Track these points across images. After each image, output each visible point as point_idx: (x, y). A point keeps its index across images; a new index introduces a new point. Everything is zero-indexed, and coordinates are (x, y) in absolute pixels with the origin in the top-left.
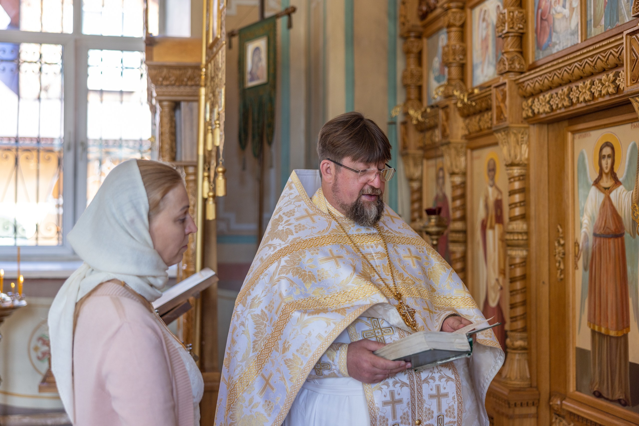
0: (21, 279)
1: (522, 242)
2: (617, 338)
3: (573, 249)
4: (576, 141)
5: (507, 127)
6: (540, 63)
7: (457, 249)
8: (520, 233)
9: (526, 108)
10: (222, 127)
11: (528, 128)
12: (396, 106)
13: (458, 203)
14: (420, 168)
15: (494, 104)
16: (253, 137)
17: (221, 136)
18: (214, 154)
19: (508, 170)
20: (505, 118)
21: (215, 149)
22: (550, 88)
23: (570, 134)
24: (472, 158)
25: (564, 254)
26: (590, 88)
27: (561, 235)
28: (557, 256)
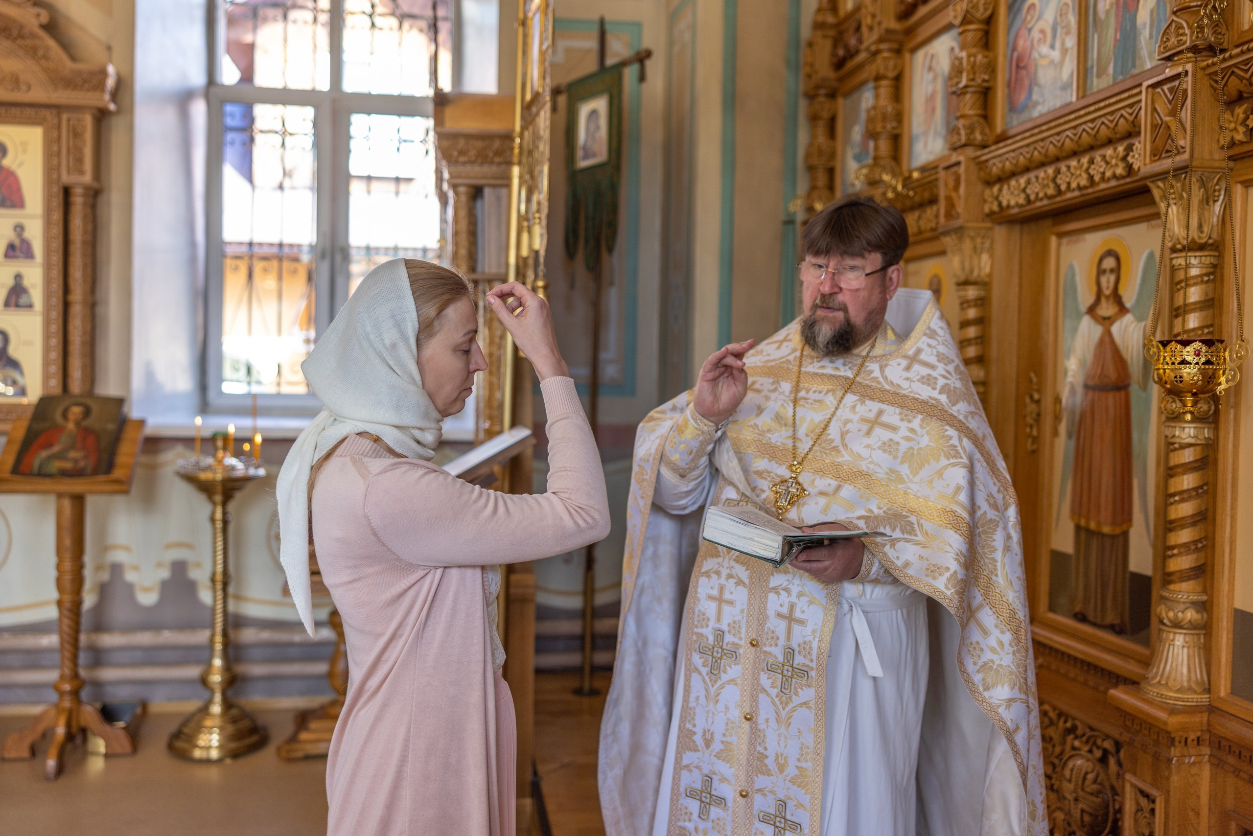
0: (259, 439)
2: (1113, 537)
3: (1053, 408)
4: (1064, 249)
5: (961, 228)
6: (1012, 132)
9: (990, 200)
10: (544, 222)
11: (991, 229)
12: (795, 197)
15: (942, 193)
16: (587, 241)
17: (542, 235)
18: (531, 262)
19: (959, 291)
20: (958, 214)
21: (532, 255)
22: (1027, 170)
23: (1054, 239)
25: (1039, 415)
26: (1088, 168)
27: (1036, 387)
28: (1028, 417)
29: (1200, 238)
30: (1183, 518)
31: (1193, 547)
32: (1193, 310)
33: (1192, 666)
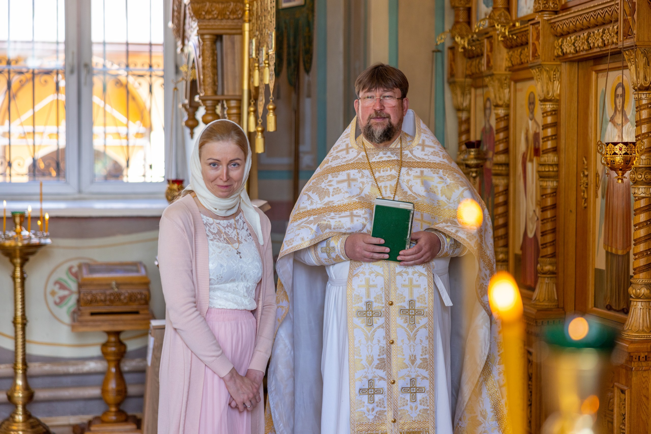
0: (47, 217)
1: (552, 174)
3: (595, 180)
4: (599, 80)
5: (540, 65)
7: (500, 182)
8: (552, 165)
9: (557, 47)
10: (273, 68)
11: (560, 65)
12: (443, 32)
13: (501, 135)
14: (468, 96)
15: (531, 41)
16: (289, 64)
18: (262, 91)
19: (541, 105)
20: (539, 55)
21: (263, 86)
22: (575, 31)
23: (594, 73)
24: (516, 90)
25: (587, 184)
26: (602, 36)
27: (586, 167)
28: (582, 186)
29: (645, 84)
30: (640, 238)
31: (645, 254)
32: (644, 123)
33: (645, 319)
